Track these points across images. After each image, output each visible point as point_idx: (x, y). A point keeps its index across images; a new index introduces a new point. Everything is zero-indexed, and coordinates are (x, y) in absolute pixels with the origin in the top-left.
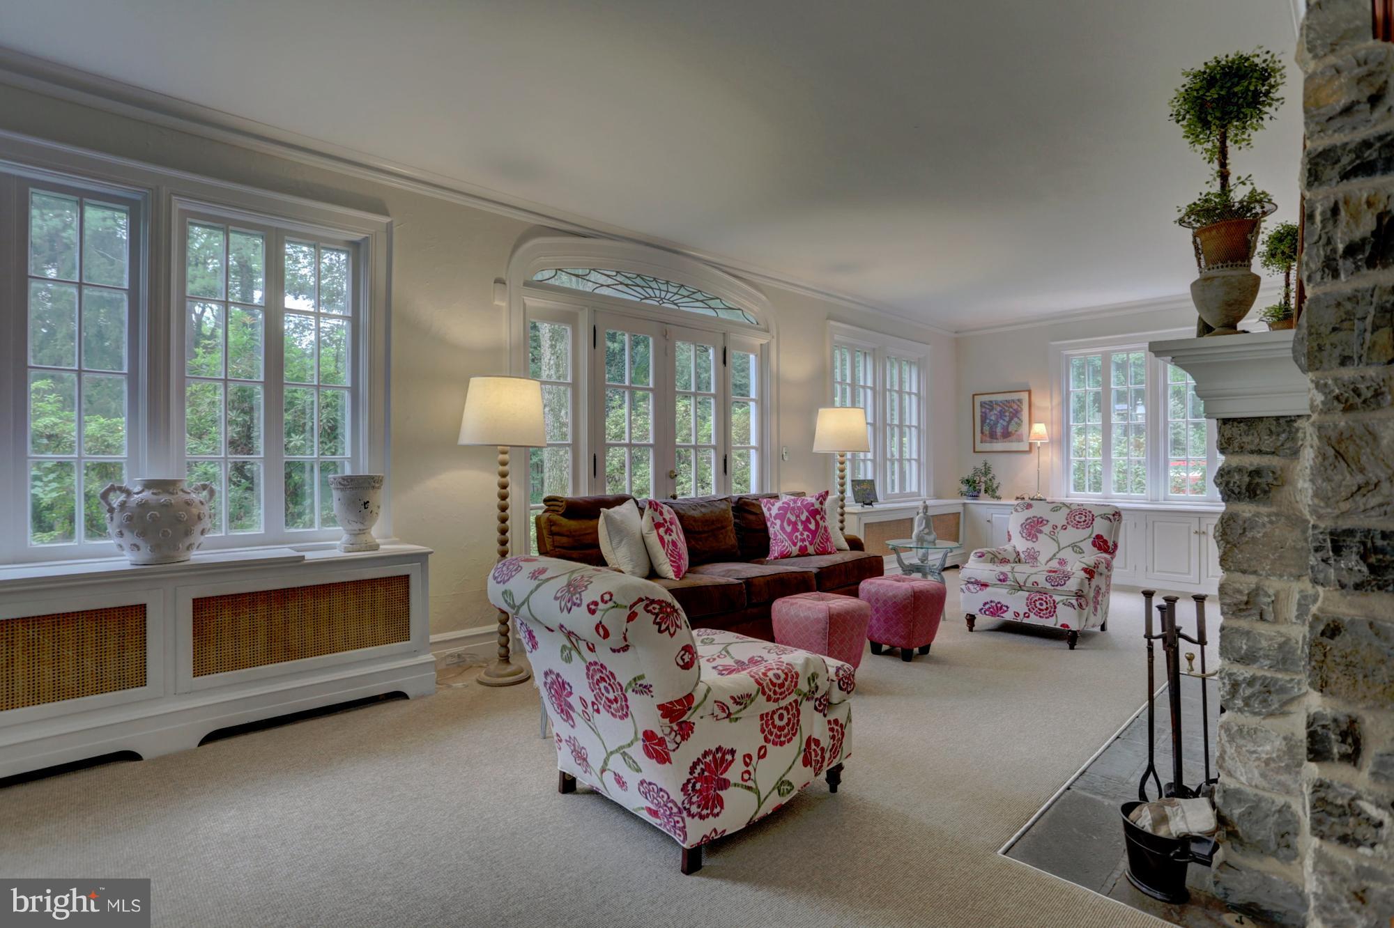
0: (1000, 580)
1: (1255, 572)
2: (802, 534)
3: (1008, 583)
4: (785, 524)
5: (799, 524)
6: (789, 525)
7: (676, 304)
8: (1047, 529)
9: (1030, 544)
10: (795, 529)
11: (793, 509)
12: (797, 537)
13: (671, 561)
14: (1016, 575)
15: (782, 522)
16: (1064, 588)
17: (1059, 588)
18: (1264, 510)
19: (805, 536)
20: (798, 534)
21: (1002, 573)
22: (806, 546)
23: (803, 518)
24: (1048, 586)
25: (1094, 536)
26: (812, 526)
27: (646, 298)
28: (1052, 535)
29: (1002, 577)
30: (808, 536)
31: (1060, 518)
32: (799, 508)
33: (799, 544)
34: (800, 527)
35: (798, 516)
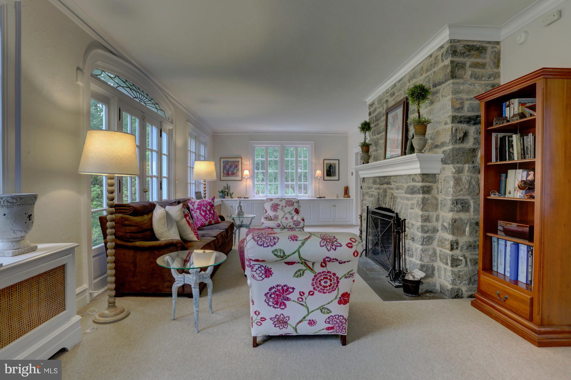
0: (278, 226)
1: (428, 211)
2: (209, 216)
3: (281, 227)
4: (202, 212)
5: (207, 211)
6: (203, 212)
7: (145, 103)
8: (280, 207)
9: (275, 213)
10: (206, 214)
11: (204, 205)
12: (207, 217)
13: (194, 232)
14: (283, 224)
15: (200, 211)
16: (299, 226)
17: (298, 226)
18: (430, 196)
19: (210, 216)
20: (207, 216)
21: (278, 224)
22: (211, 220)
23: (208, 208)
24: (294, 226)
25: (295, 209)
26: (212, 212)
27: (136, 98)
28: (282, 209)
29: (278, 225)
30: (211, 216)
31: (283, 203)
32: (206, 205)
33: (209, 220)
34: (208, 213)
35: (206, 208)
